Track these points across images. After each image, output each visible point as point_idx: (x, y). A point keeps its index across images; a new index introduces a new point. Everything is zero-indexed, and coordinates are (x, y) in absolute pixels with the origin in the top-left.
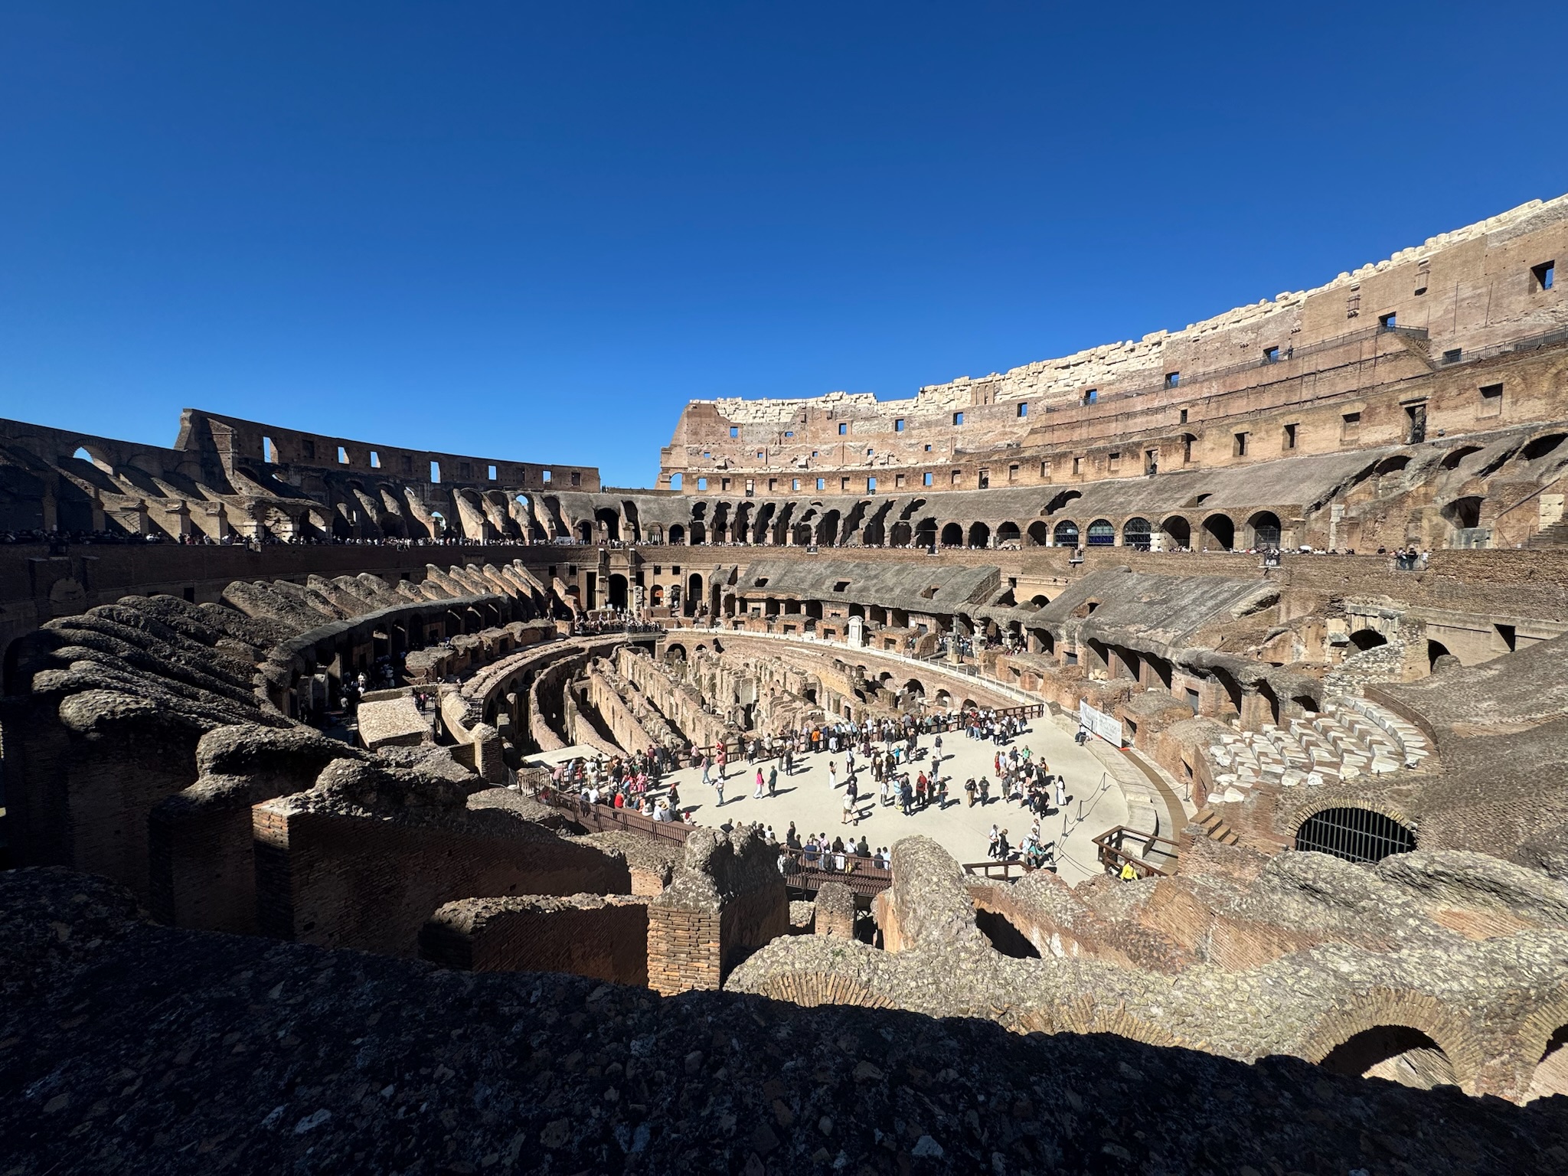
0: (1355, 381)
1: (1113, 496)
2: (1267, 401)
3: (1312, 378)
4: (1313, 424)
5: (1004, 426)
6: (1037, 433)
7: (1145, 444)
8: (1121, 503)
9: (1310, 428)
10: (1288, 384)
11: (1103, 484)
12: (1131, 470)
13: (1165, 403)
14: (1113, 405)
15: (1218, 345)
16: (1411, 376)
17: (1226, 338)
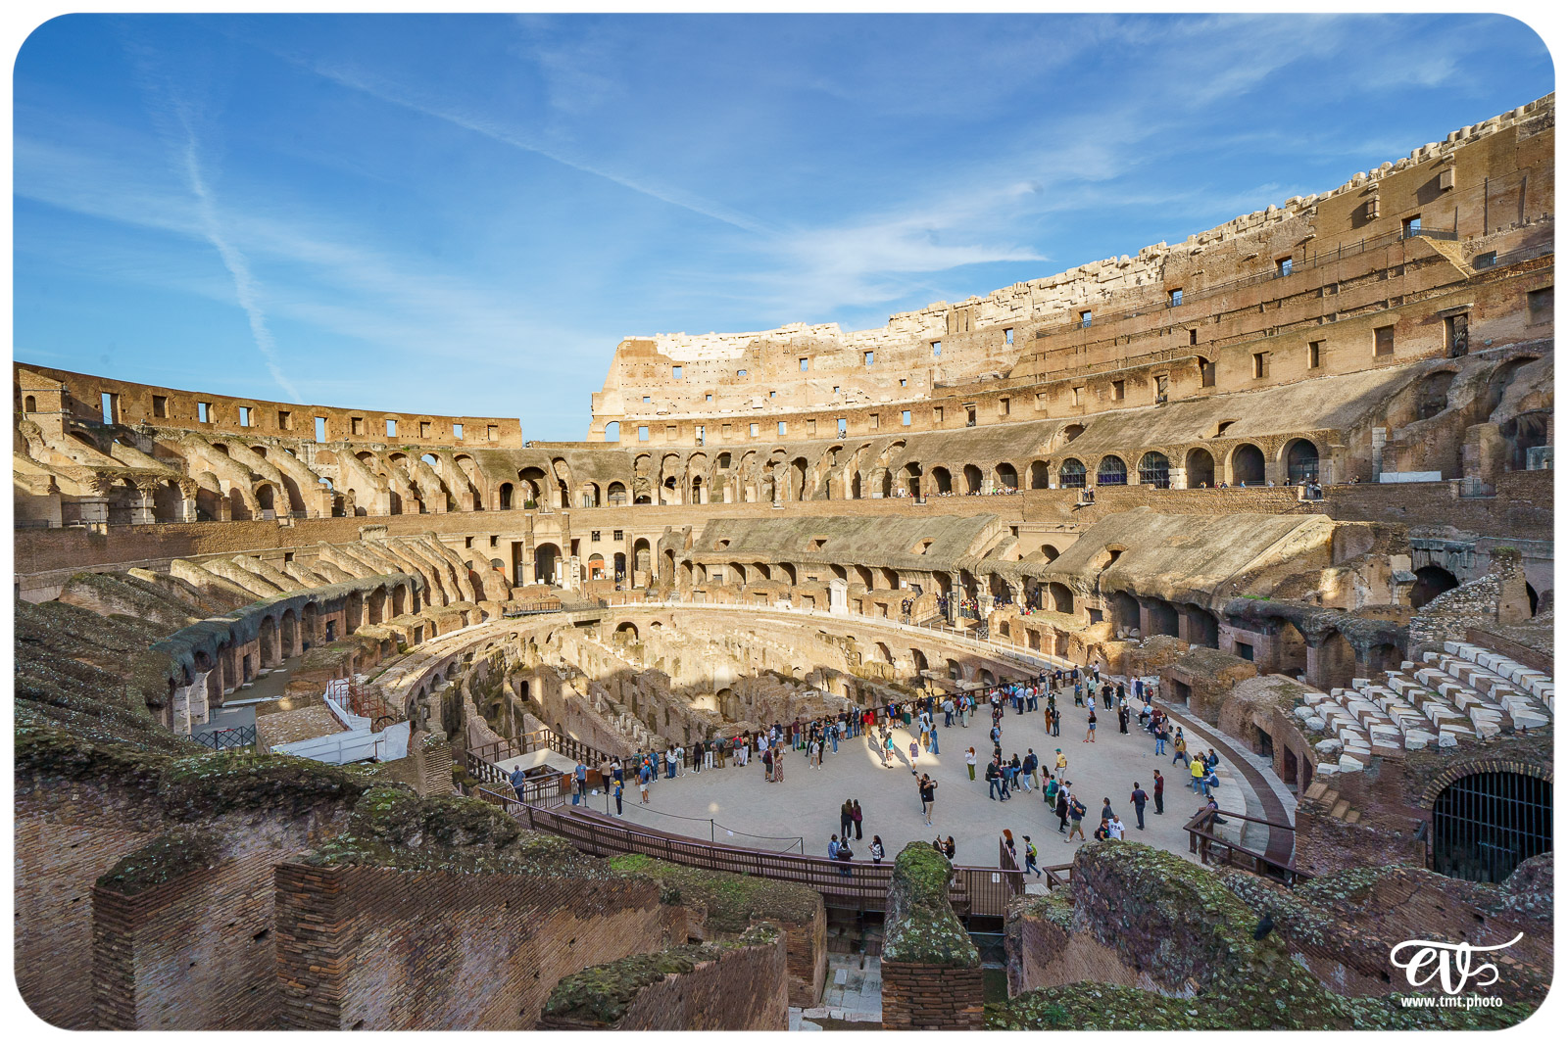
0: (1382, 291)
1: (1120, 430)
2: (1284, 316)
4: (1340, 340)
5: (988, 356)
6: (1028, 361)
7: (1152, 369)
8: (1131, 436)
9: (1338, 344)
10: (1304, 297)
11: (1107, 415)
12: (1140, 400)
13: (1171, 322)
14: (1112, 327)
15: (1224, 256)
16: (1445, 283)
17: (1233, 248)
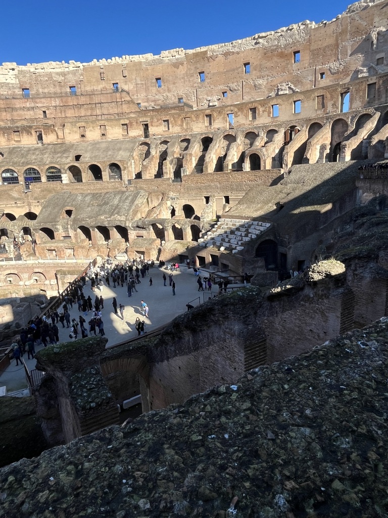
0: (116, 110)
1: (27, 155)
3: (100, 105)
4: (111, 126)
7: (34, 127)
9: (110, 128)
10: (90, 106)
11: (14, 148)
12: (28, 141)
13: (33, 105)
15: (47, 78)
17: (50, 75)
